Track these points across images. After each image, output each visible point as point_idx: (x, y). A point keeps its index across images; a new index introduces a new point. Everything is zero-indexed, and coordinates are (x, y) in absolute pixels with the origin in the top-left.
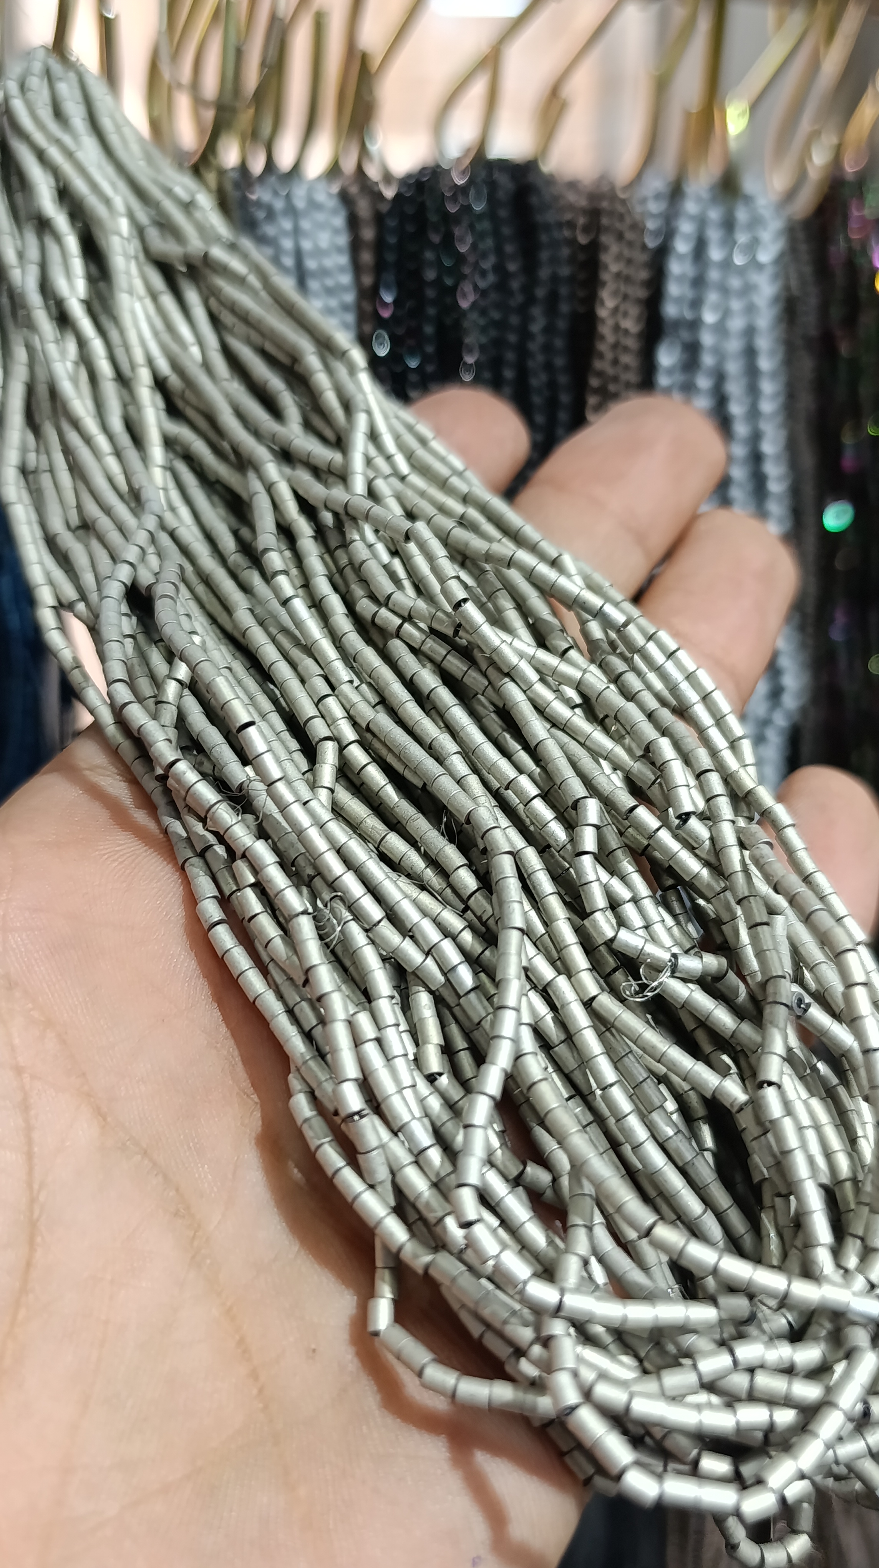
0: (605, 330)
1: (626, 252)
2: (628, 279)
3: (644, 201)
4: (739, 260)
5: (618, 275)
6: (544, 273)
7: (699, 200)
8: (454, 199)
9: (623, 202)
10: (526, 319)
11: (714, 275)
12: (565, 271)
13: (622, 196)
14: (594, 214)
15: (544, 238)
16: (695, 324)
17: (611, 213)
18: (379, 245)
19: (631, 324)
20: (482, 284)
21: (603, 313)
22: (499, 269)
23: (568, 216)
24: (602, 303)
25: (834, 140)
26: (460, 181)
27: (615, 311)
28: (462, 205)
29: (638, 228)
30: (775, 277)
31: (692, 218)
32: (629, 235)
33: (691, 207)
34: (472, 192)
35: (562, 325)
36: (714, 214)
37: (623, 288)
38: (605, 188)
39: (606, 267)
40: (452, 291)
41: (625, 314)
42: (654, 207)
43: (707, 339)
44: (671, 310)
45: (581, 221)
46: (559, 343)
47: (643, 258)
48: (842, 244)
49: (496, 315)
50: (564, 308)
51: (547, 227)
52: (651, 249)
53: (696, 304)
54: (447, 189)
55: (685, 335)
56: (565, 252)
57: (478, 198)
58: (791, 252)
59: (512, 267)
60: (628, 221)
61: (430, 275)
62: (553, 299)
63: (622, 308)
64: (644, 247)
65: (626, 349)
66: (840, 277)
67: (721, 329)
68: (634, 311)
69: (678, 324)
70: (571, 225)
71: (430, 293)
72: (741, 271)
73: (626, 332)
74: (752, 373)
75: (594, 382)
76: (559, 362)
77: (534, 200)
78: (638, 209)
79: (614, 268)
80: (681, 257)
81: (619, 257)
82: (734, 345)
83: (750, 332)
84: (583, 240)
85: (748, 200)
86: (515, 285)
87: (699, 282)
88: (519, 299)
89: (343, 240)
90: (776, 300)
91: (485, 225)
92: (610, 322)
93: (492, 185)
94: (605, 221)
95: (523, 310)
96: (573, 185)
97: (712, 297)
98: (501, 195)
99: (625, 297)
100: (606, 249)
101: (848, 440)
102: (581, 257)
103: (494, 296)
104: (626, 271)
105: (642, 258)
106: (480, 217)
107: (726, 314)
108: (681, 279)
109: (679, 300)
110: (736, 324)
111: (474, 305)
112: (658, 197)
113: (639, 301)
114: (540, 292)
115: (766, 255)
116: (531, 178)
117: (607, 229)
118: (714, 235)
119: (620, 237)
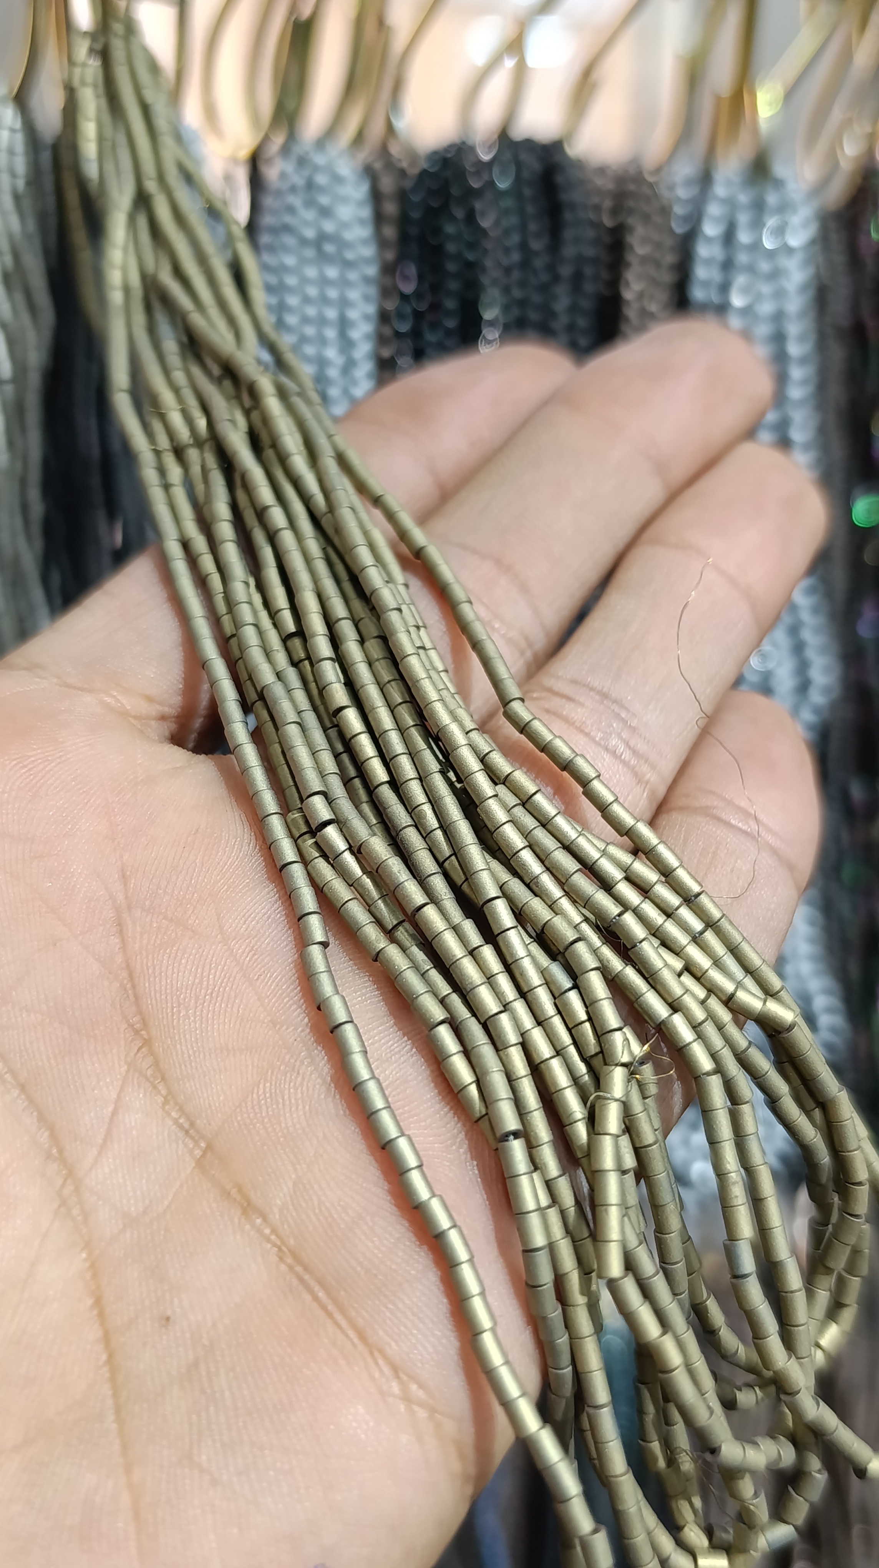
0: (631, 313)
1: (653, 235)
2: (655, 263)
3: (672, 186)
4: (768, 243)
5: (644, 260)
6: (569, 252)
7: (729, 184)
8: (478, 173)
9: (651, 186)
10: (549, 298)
11: (742, 258)
12: (590, 252)
13: (651, 179)
14: (620, 197)
15: (569, 217)
16: (723, 306)
17: (638, 196)
18: (403, 221)
19: (657, 308)
20: (505, 262)
21: (628, 295)
22: (524, 246)
23: (596, 200)
24: (628, 285)
25: (868, 129)
26: (486, 157)
27: (641, 295)
28: (485, 181)
29: (665, 211)
30: (806, 262)
31: (722, 201)
32: (656, 219)
33: (720, 190)
34: (497, 169)
35: (586, 304)
36: (743, 198)
37: (650, 272)
38: (633, 172)
39: (632, 249)
40: (474, 266)
41: (651, 301)
42: (682, 193)
44: (697, 294)
45: (608, 203)
46: (582, 322)
47: (672, 242)
49: (517, 293)
50: (589, 288)
51: (573, 207)
52: (678, 235)
53: (725, 288)
54: (471, 164)
56: (590, 232)
57: (503, 175)
58: (822, 240)
59: (536, 245)
60: (655, 204)
61: (452, 248)
62: (577, 279)
63: (650, 290)
64: (671, 231)
67: (749, 313)
68: (659, 295)
69: (705, 307)
70: (597, 208)
71: (451, 267)
72: (771, 255)
74: (781, 358)
77: (559, 179)
78: (666, 193)
79: (641, 250)
80: (710, 241)
81: (645, 240)
82: (763, 329)
83: (779, 317)
84: (608, 222)
85: (779, 184)
86: (539, 263)
87: (728, 265)
88: (543, 277)
89: (366, 212)
90: (807, 286)
91: (508, 203)
92: (635, 305)
93: (519, 165)
94: (631, 203)
95: (544, 288)
96: (602, 170)
97: (740, 280)
98: (526, 174)
99: (652, 281)
100: (631, 230)
102: (607, 239)
103: (516, 275)
104: (653, 255)
105: (669, 242)
106: (504, 194)
107: (755, 298)
108: (709, 262)
109: (707, 283)
110: (766, 308)
112: (687, 182)
114: (566, 271)
115: (797, 240)
116: (556, 159)
117: (635, 212)
118: (743, 219)
119: (647, 219)
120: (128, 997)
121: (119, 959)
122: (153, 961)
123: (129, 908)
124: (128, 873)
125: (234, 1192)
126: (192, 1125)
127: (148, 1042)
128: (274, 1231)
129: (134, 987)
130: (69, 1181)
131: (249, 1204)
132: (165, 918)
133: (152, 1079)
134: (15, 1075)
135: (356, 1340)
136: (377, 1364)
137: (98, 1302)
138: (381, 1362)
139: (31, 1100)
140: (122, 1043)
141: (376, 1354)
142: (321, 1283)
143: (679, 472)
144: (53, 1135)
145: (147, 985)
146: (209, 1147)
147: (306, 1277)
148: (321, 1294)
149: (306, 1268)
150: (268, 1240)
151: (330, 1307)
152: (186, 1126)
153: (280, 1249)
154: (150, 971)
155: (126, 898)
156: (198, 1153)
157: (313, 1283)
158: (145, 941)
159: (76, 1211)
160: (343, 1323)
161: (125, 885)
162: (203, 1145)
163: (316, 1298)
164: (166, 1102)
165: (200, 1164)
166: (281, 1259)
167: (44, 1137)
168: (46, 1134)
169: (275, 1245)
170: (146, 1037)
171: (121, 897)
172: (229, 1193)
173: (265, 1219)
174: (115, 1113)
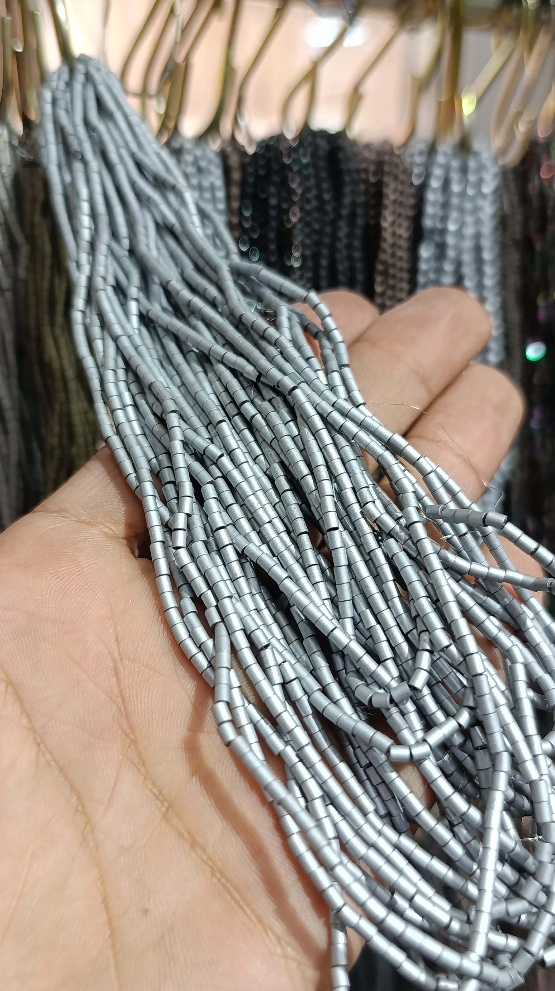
0: (387, 235)
1: (400, 187)
2: (401, 204)
3: (412, 155)
4: (470, 192)
5: (395, 202)
6: (347, 200)
7: (445, 154)
8: (289, 155)
9: (398, 156)
10: (335, 229)
11: (455, 201)
12: (361, 199)
13: (397, 152)
14: (380, 164)
15: (347, 179)
16: (443, 232)
17: (390, 164)
18: (243, 184)
19: (404, 232)
20: (307, 207)
21: (385, 224)
22: (319, 198)
23: (364, 166)
24: (385, 219)
25: (531, 118)
26: (293, 145)
27: (393, 223)
28: (293, 159)
29: (408, 172)
30: (494, 202)
31: (441, 166)
32: (402, 177)
33: (440, 159)
34: (301, 151)
35: (358, 232)
36: (455, 164)
37: (399, 210)
38: (387, 148)
39: (387, 197)
40: (286, 211)
41: (400, 226)
42: (418, 159)
43: (450, 240)
44: (428, 223)
45: (372, 168)
46: (357, 243)
47: (412, 191)
48: (537, 182)
49: (317, 226)
50: (360, 222)
51: (350, 172)
52: (416, 186)
53: (444, 219)
54: (284, 149)
55: (437, 238)
56: (362, 187)
57: (305, 156)
58: (504, 187)
59: (327, 197)
60: (401, 168)
61: (273, 202)
62: (353, 216)
63: (398, 221)
64: (411, 184)
65: (400, 247)
66: (535, 202)
67: (459, 234)
68: (405, 224)
69: (433, 231)
70: (366, 171)
71: (273, 213)
72: (472, 199)
73: (400, 237)
74: (479, 261)
75: (380, 267)
76: (357, 255)
77: (341, 155)
78: (408, 160)
79: (392, 197)
80: (435, 190)
81: (395, 190)
82: (468, 244)
83: (478, 236)
84: (373, 179)
85: (476, 154)
86: (329, 208)
87: (446, 205)
88: (332, 216)
90: (494, 216)
91: (310, 171)
92: (390, 230)
93: (316, 147)
94: (386, 168)
95: (334, 224)
96: (368, 146)
97: (454, 215)
98: (321, 153)
99: (400, 215)
100: (387, 185)
101: (541, 302)
102: (372, 190)
103: (316, 215)
104: (400, 199)
105: (410, 191)
106: (306, 166)
107: (462, 225)
108: (434, 203)
109: (433, 217)
110: (469, 231)
111: (300, 220)
112: (421, 153)
113: (408, 218)
114: (345, 212)
115: (488, 188)
116: (340, 142)
117: (389, 174)
118: (455, 176)
119: (396, 178)
120: (122, 714)
121: (116, 690)
122: (136, 692)
123: (121, 660)
124: (120, 639)
125: (186, 835)
126: (160, 793)
127: (134, 742)
128: (209, 858)
129: (125, 707)
130: (88, 826)
131: (195, 841)
132: (143, 665)
133: (137, 765)
134: (57, 763)
135: (256, 922)
136: (268, 935)
137: (105, 900)
138: (270, 934)
139: (66, 777)
140: (119, 741)
141: (268, 931)
142: (236, 888)
143: (437, 384)
144: (79, 798)
145: (133, 706)
146: (170, 806)
147: (228, 885)
148: (236, 896)
149: (227, 880)
150: (206, 863)
151: (242, 903)
152: (157, 793)
153: (212, 869)
154: (135, 698)
155: (119, 653)
156: (163, 809)
157: (231, 889)
158: (131, 680)
159: (91, 844)
160: (248, 911)
161: (118, 646)
162: (166, 804)
163: (233, 898)
164: (145, 779)
165: (165, 816)
166: (213, 875)
167: (74, 799)
168: (75, 798)
169: (209, 866)
170: (133, 738)
171: (116, 653)
172: (183, 835)
173: (204, 850)
174: (115, 785)
